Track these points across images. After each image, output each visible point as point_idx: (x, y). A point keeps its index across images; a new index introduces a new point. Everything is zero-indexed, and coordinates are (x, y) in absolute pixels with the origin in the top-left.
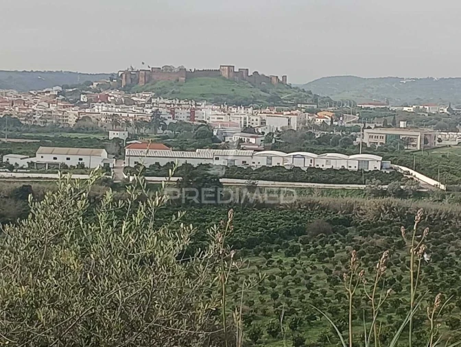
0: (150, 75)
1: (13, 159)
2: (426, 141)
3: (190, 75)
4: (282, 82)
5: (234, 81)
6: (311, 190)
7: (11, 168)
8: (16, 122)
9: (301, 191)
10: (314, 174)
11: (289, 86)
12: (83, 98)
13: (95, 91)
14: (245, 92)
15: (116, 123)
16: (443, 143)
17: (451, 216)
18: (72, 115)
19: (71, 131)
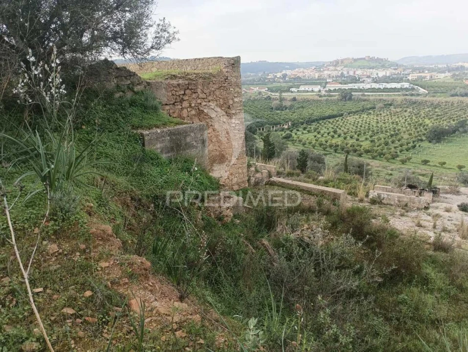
0: (342, 61)
1: (293, 89)
2: (431, 77)
3: (355, 60)
4: (386, 60)
5: (369, 61)
6: (382, 95)
7: (292, 92)
8: (300, 78)
9: (379, 95)
10: (385, 90)
11: (389, 61)
12: (322, 70)
13: (326, 67)
14: (373, 65)
15: (330, 77)
16: (439, 77)
17: (427, 101)
18: (317, 76)
19: (316, 80)
